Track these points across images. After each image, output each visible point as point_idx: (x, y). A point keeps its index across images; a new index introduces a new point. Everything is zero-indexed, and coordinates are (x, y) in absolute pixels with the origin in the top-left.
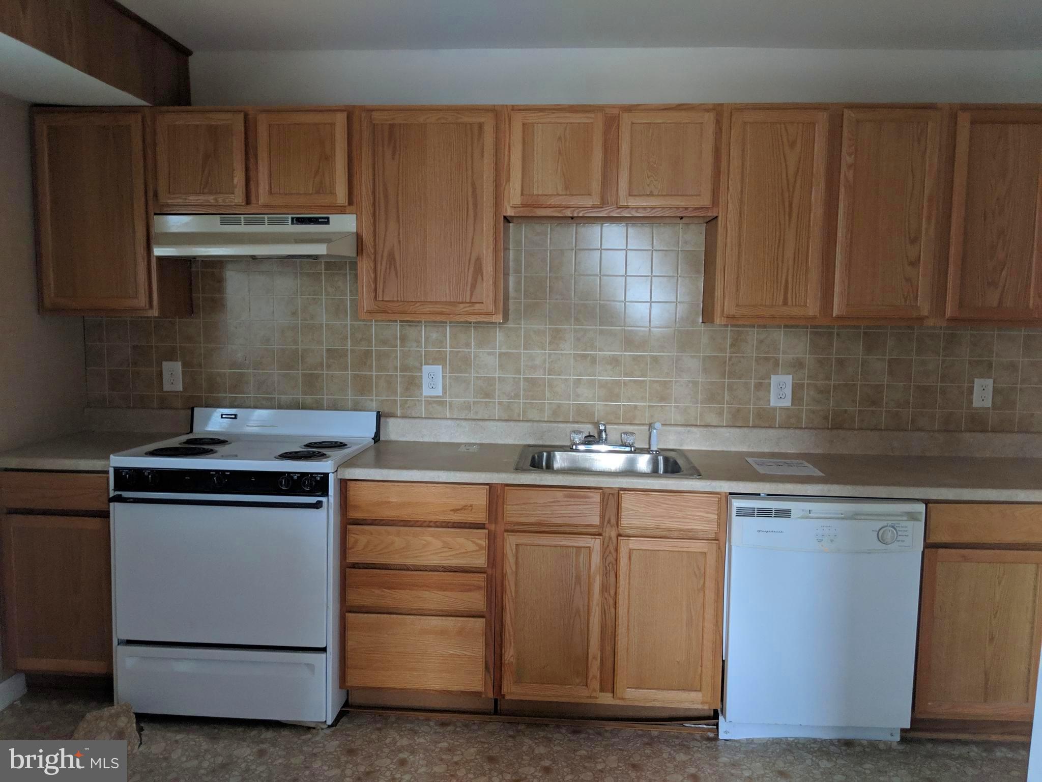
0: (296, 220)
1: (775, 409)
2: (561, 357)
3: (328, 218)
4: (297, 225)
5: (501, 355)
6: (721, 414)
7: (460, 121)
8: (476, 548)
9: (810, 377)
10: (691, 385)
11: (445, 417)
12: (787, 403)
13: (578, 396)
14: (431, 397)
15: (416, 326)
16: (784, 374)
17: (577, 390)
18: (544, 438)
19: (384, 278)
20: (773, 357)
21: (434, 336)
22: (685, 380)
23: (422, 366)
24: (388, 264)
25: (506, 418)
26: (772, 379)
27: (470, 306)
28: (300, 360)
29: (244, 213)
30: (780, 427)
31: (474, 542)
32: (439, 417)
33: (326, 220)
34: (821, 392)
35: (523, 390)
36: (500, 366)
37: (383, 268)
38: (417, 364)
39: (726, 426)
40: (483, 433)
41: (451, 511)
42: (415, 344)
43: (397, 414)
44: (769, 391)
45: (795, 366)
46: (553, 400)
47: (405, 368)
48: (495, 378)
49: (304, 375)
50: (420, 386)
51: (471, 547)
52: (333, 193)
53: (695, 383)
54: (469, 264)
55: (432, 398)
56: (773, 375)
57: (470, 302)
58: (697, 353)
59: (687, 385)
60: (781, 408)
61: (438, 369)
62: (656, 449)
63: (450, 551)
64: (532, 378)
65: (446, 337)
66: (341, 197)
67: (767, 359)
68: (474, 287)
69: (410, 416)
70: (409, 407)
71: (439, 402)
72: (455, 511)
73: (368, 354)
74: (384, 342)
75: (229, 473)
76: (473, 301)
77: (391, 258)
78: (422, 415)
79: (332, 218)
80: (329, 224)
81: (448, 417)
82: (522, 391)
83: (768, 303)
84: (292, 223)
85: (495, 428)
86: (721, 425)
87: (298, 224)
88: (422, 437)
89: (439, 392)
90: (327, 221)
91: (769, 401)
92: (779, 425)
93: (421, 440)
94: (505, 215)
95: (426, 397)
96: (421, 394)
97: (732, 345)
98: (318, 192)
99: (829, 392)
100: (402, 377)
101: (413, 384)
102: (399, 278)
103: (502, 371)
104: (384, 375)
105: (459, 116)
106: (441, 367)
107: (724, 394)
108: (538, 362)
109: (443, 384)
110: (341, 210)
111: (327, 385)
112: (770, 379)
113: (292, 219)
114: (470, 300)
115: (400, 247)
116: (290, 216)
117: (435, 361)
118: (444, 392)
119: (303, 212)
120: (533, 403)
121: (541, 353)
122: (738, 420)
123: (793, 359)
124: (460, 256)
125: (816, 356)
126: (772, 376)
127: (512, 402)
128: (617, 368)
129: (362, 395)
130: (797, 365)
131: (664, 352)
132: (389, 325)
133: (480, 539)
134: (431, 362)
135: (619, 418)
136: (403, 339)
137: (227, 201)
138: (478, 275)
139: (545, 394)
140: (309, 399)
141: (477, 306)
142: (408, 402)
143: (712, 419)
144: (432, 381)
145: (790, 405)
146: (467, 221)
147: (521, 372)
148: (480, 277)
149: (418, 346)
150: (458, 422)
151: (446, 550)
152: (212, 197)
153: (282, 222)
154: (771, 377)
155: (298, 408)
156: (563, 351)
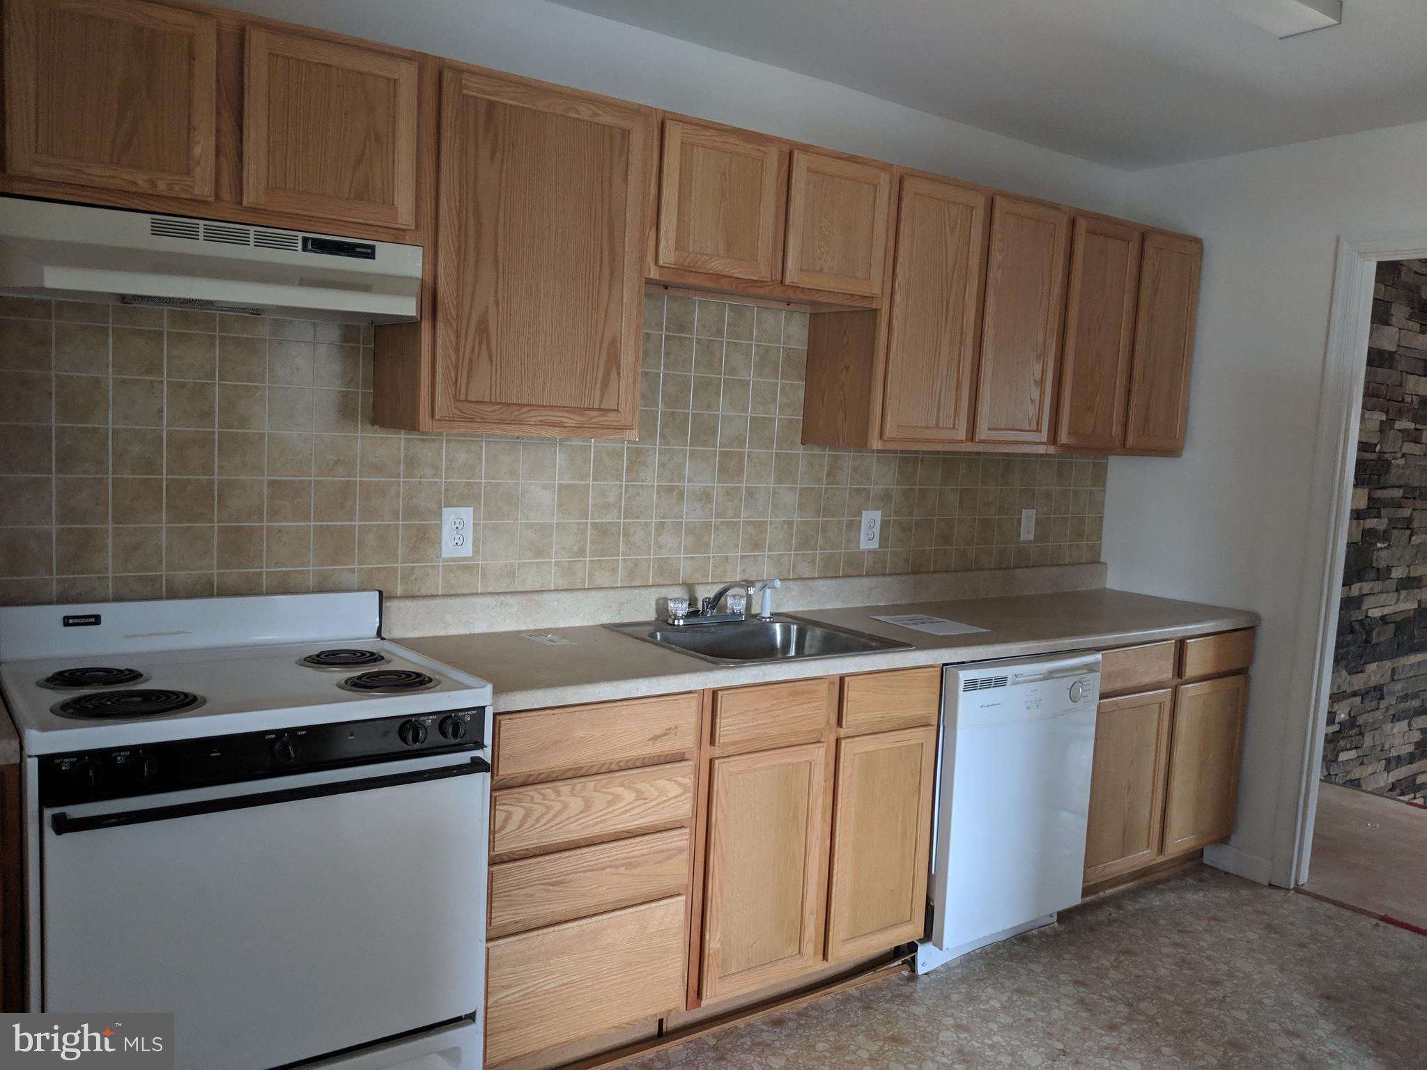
0: (312, 245)
1: (863, 553)
2: (640, 490)
3: (373, 248)
4: (313, 254)
5: (561, 487)
6: (813, 562)
7: (596, 119)
8: (679, 791)
9: (896, 513)
10: (786, 526)
11: (475, 592)
12: (875, 545)
13: (660, 547)
14: (453, 560)
15: (433, 440)
16: (874, 510)
17: (659, 538)
18: (622, 612)
19: (471, 361)
20: (865, 489)
21: (462, 457)
22: (780, 519)
23: (441, 508)
24: (477, 339)
25: (565, 587)
26: (863, 516)
27: (600, 416)
28: (216, 502)
29: (209, 217)
30: (867, 575)
31: (677, 783)
32: (466, 591)
33: (369, 251)
34: (904, 530)
35: (590, 543)
36: (560, 506)
37: (469, 346)
38: (434, 506)
39: (817, 578)
40: (538, 613)
41: (649, 740)
42: (430, 472)
43: (397, 593)
44: (860, 532)
45: (883, 499)
46: (628, 555)
47: (411, 512)
48: (551, 525)
49: (223, 530)
50: (437, 542)
51: (673, 790)
52: (388, 202)
53: (790, 524)
54: (600, 350)
55: (455, 561)
56: (864, 510)
57: (599, 409)
58: (794, 484)
59: (782, 527)
60: (869, 552)
61: (467, 513)
62: (769, 615)
63: (644, 804)
64: (602, 523)
65: (480, 459)
66: (404, 213)
67: (859, 490)
68: (605, 385)
69: (418, 594)
70: (416, 579)
71: (465, 566)
72: (655, 738)
73: (346, 489)
74: (378, 468)
75: (304, 733)
76: (604, 406)
77: (483, 329)
78: (438, 591)
79: (381, 248)
80: (374, 258)
81: (479, 592)
82: (588, 544)
83: (922, 425)
84: (305, 249)
85: (556, 603)
86: (813, 576)
87: (315, 252)
88: (445, 628)
89: (467, 551)
90: (369, 253)
91: (859, 543)
92: (866, 572)
93: (443, 633)
94: (647, 277)
95: (446, 560)
96: (439, 556)
97: (829, 474)
98: (359, 198)
99: (910, 530)
100: (407, 527)
101: (426, 537)
102: (494, 363)
103: (562, 513)
104: (375, 525)
105: (600, 112)
106: (472, 509)
107: (818, 536)
108: (611, 499)
109: (474, 537)
110: (397, 236)
111: (268, 546)
112: (861, 517)
113: (305, 240)
114: (600, 406)
115: (498, 311)
116: (301, 235)
117: (462, 501)
118: (476, 551)
119: (324, 230)
120: (603, 561)
121: (616, 485)
122: (830, 571)
123: (883, 491)
124: (587, 335)
125: (903, 487)
126: (863, 512)
127: (575, 561)
128: (708, 505)
129: (334, 563)
130: (886, 497)
131: (760, 483)
132: (387, 439)
133: (684, 776)
134: (454, 501)
135: (708, 576)
136: (411, 463)
137: (176, 188)
138: (612, 366)
139: (618, 547)
140: (233, 575)
141: (612, 416)
142: (416, 571)
143: (805, 570)
144: (457, 532)
145: (877, 547)
146: (600, 280)
147: (588, 515)
148: (614, 371)
149: (434, 476)
150: (502, 598)
151: (642, 802)
152: (146, 177)
153: (285, 245)
154: (861, 514)
155: (211, 595)
156: (644, 482)
